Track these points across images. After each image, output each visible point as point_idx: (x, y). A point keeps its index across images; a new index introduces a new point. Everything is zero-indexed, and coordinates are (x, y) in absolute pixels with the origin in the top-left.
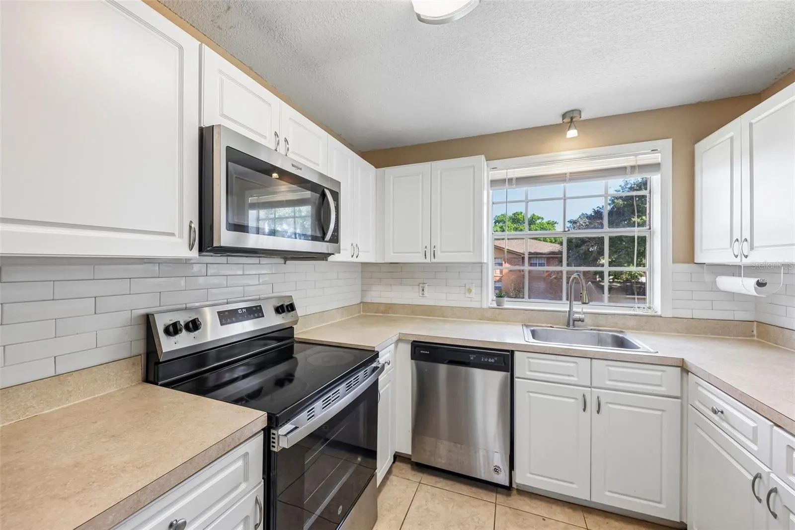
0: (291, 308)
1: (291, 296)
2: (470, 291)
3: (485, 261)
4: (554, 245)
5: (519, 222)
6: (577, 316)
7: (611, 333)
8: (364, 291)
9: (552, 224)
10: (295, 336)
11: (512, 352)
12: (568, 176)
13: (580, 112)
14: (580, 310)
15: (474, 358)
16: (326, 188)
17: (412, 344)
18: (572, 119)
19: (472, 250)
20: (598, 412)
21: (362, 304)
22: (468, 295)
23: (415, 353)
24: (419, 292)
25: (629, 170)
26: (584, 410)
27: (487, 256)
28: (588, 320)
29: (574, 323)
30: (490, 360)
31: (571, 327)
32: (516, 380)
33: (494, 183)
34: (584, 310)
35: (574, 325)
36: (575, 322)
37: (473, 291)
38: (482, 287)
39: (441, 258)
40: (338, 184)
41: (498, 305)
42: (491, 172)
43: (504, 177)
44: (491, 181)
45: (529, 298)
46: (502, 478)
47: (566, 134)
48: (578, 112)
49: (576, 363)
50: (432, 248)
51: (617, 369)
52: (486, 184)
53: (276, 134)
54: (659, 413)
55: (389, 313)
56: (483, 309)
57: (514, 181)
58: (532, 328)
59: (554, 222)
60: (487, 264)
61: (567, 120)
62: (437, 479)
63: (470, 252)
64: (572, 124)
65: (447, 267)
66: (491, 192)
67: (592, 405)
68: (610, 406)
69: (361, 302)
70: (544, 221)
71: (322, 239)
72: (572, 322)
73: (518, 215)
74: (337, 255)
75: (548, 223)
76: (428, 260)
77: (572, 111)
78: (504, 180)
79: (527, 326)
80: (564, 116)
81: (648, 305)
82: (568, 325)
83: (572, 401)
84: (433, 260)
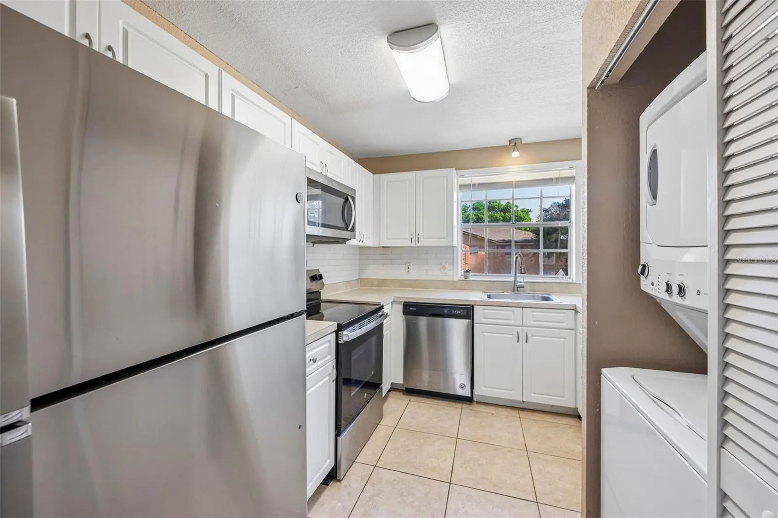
0: (321, 277)
1: (318, 270)
2: (444, 268)
3: (455, 245)
4: (529, 233)
5: (495, 210)
6: (520, 284)
7: (541, 295)
8: (361, 270)
9: (527, 212)
10: (321, 298)
11: (473, 306)
12: (514, 183)
13: (521, 139)
14: (522, 280)
15: (447, 311)
16: (349, 195)
17: (403, 304)
18: (515, 144)
19: (445, 237)
20: (526, 342)
21: (359, 280)
22: (442, 271)
23: (406, 309)
24: (405, 270)
25: (555, 180)
26: (518, 341)
27: (457, 240)
28: (527, 287)
29: (517, 289)
30: (458, 312)
31: (516, 292)
32: (475, 325)
33: (462, 187)
34: (525, 280)
35: (517, 290)
36: (519, 288)
37: (447, 267)
38: (453, 265)
39: (423, 243)
40: (354, 191)
41: (465, 279)
42: (459, 179)
43: (469, 182)
44: (460, 185)
45: (488, 273)
46: (466, 392)
47: (511, 154)
48: (520, 140)
49: (513, 311)
50: (417, 234)
51: (538, 314)
52: (456, 187)
53: (321, 162)
54: (563, 340)
55: (382, 287)
56: (455, 281)
57: (476, 186)
58: (489, 294)
59: (528, 210)
60: (457, 247)
61: (513, 144)
62: (422, 399)
63: (444, 238)
64: (516, 148)
65: (427, 249)
66: (460, 193)
67: (522, 338)
68: (535, 338)
69: (359, 279)
70: (519, 209)
71: (345, 229)
72: (517, 288)
73: (493, 203)
74: (353, 240)
75: (522, 212)
76: (413, 245)
77: (515, 139)
78: (469, 185)
79: (485, 292)
80: (510, 141)
81: (569, 276)
82: (514, 291)
83: (511, 336)
84: (418, 245)
